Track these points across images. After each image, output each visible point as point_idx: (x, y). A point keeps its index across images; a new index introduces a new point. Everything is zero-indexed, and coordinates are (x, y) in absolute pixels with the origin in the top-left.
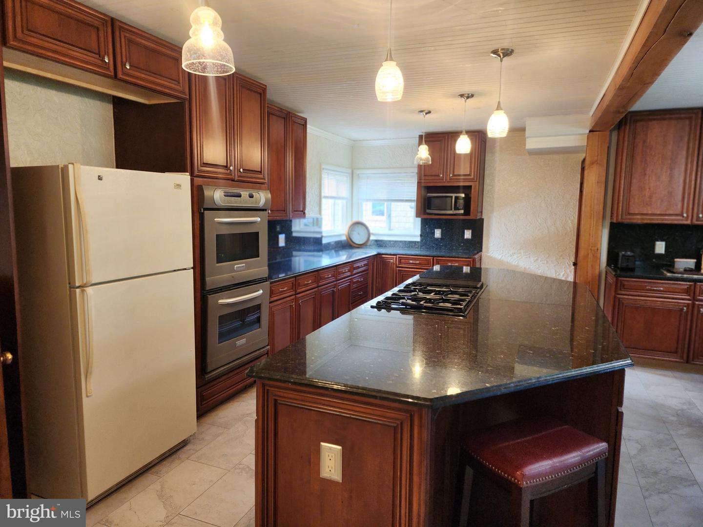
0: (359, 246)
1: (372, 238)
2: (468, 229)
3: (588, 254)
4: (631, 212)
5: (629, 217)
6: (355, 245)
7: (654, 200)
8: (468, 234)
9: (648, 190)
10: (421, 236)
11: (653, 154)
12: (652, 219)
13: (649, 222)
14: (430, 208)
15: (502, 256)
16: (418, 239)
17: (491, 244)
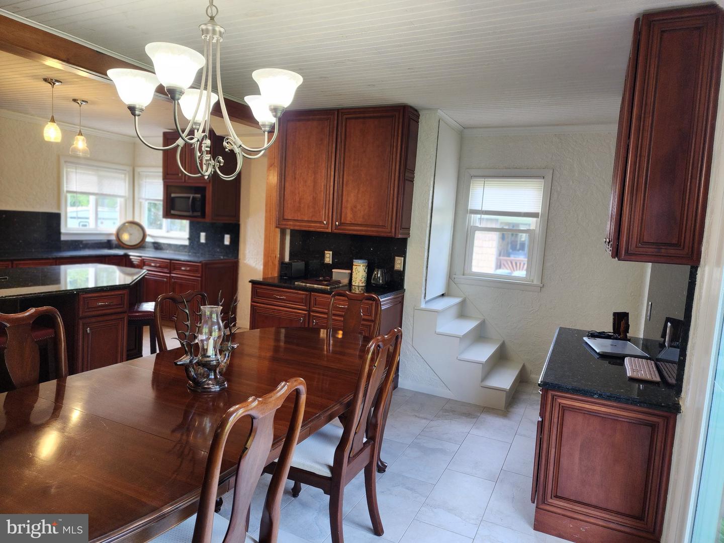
0: (129, 247)
1: (148, 239)
2: (228, 234)
3: (269, 261)
4: (286, 217)
5: (284, 223)
6: (125, 246)
7: (302, 205)
8: (227, 240)
9: (298, 195)
10: (189, 239)
11: (301, 157)
12: (310, 227)
13: (307, 229)
14: (173, 209)
15: (256, 264)
16: (187, 243)
17: (247, 252)
